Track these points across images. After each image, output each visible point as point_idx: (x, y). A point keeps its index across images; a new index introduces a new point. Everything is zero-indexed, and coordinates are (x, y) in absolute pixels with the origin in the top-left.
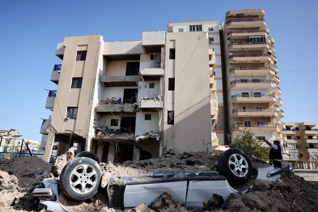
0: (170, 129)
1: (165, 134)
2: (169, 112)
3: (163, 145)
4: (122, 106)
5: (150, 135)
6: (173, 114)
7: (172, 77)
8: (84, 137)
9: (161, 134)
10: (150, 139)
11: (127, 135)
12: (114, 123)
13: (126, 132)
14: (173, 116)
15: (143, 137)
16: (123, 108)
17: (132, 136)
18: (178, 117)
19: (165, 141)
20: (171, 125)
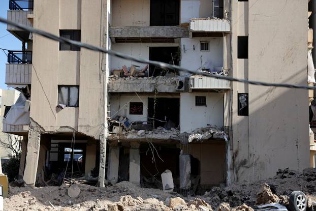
0: (242, 122)
1: (235, 130)
2: (239, 95)
3: (232, 149)
4: (154, 82)
5: (212, 134)
6: (247, 98)
7: (243, 34)
8: (96, 138)
9: (229, 130)
10: (212, 139)
11: (164, 130)
12: (136, 108)
13: (162, 125)
14: (247, 101)
15: (199, 136)
16: (156, 85)
17: (175, 133)
18: (255, 103)
19: (235, 143)
20: (243, 117)
